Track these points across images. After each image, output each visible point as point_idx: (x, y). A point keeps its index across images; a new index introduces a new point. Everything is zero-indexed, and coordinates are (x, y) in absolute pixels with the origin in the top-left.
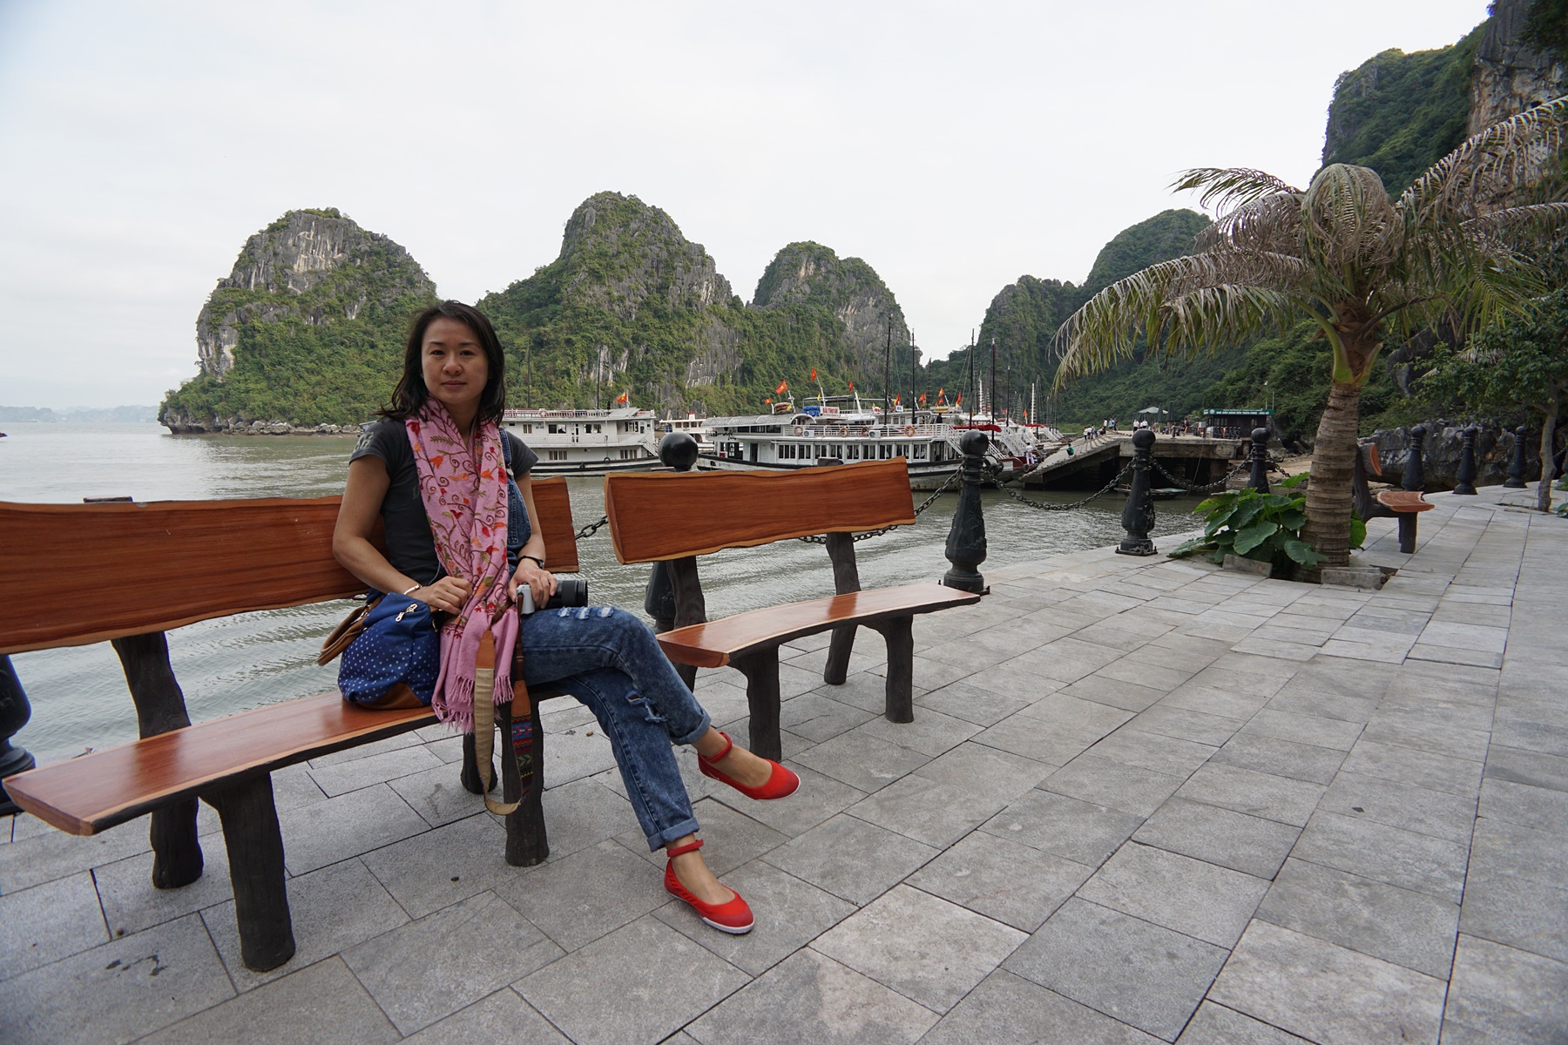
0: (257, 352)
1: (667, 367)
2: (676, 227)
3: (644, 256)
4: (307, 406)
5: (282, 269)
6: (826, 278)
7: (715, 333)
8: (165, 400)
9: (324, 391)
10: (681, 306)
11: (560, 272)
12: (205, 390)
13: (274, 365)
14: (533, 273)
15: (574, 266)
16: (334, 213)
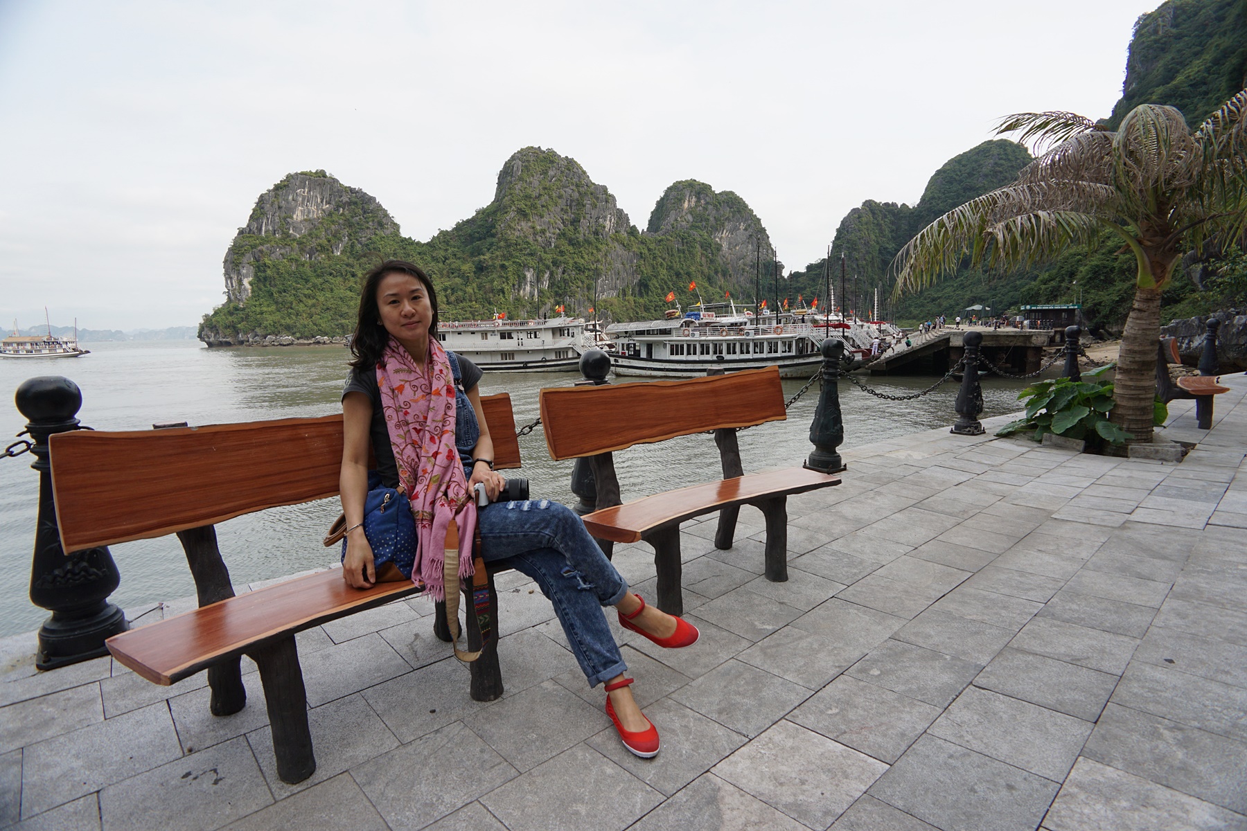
0: (268, 283)
1: (580, 284)
2: (584, 172)
3: (560, 197)
4: (306, 323)
5: (285, 219)
6: (705, 209)
7: (618, 255)
8: (202, 322)
9: (318, 311)
10: (590, 236)
11: (495, 212)
12: (231, 314)
13: (280, 293)
14: (474, 214)
15: (505, 207)
16: (322, 174)
